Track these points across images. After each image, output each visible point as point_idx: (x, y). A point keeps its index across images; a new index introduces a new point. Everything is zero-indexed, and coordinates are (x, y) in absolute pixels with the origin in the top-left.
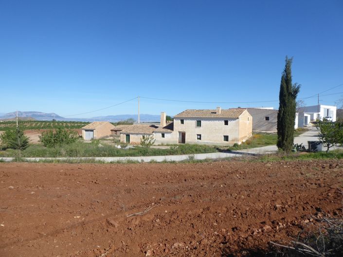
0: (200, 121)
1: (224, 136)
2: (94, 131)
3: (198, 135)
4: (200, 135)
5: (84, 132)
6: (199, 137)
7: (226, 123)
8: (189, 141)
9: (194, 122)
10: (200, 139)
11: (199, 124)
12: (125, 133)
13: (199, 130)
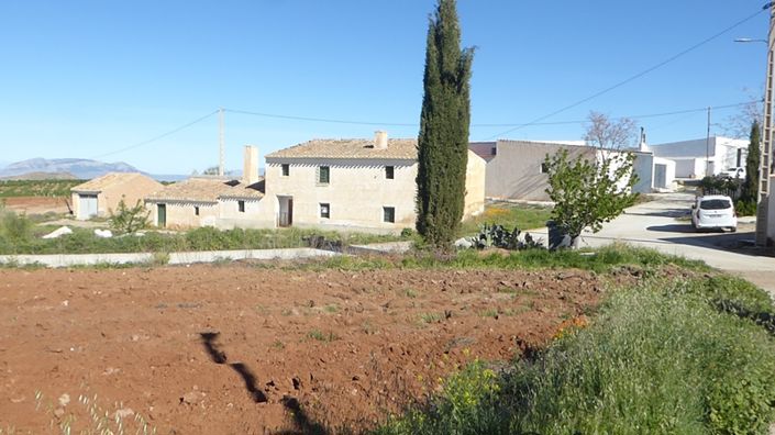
0: (328, 169)
1: (385, 209)
2: (99, 196)
3: (322, 205)
4: (327, 206)
5: (76, 197)
6: (325, 211)
7: (390, 173)
8: (301, 220)
9: (313, 172)
10: (327, 215)
11: (325, 176)
12: (155, 201)
13: (325, 193)
